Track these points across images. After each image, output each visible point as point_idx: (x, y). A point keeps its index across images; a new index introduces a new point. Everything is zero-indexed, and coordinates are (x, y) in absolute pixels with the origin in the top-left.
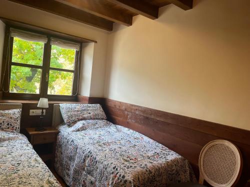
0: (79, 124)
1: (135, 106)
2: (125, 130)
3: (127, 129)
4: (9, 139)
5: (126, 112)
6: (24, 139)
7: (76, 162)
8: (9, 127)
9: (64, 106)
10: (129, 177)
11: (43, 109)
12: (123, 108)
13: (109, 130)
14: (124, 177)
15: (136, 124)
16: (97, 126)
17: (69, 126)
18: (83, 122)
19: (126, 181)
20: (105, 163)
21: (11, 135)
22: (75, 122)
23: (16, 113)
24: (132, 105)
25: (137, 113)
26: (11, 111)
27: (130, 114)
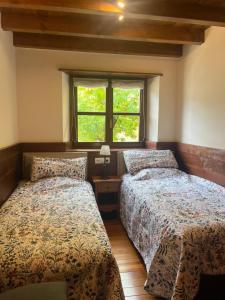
0: (143, 173)
1: (212, 149)
2: (200, 181)
3: (202, 179)
4: (74, 186)
5: (202, 159)
6: (88, 186)
7: (134, 213)
8: (75, 175)
9: (127, 153)
10: (179, 233)
11: (105, 156)
12: (198, 153)
13: (178, 180)
14: (173, 231)
15: (215, 173)
16: (163, 175)
17: (132, 174)
18: (148, 170)
19: (175, 237)
20: (157, 214)
21: (76, 182)
22: (138, 171)
23: (82, 161)
24: (208, 149)
25: (214, 158)
26: (77, 160)
27: (206, 160)
